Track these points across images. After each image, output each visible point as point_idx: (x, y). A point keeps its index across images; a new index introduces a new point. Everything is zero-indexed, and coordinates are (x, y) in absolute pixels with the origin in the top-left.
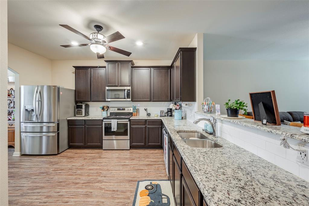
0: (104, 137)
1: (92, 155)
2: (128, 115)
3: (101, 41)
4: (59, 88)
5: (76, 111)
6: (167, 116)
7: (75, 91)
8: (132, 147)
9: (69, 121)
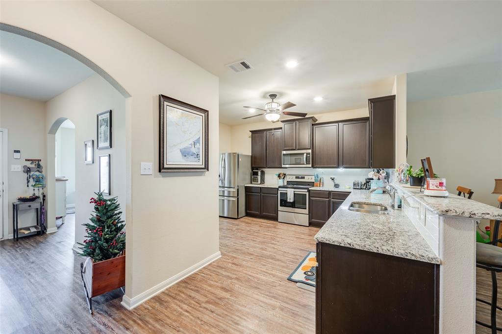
0: (280, 208)
1: (267, 224)
2: (309, 185)
3: (275, 109)
4: (238, 155)
5: (252, 178)
6: (365, 189)
7: (252, 156)
8: (311, 224)
9: (246, 188)
